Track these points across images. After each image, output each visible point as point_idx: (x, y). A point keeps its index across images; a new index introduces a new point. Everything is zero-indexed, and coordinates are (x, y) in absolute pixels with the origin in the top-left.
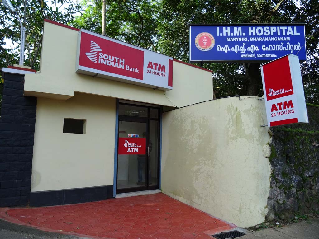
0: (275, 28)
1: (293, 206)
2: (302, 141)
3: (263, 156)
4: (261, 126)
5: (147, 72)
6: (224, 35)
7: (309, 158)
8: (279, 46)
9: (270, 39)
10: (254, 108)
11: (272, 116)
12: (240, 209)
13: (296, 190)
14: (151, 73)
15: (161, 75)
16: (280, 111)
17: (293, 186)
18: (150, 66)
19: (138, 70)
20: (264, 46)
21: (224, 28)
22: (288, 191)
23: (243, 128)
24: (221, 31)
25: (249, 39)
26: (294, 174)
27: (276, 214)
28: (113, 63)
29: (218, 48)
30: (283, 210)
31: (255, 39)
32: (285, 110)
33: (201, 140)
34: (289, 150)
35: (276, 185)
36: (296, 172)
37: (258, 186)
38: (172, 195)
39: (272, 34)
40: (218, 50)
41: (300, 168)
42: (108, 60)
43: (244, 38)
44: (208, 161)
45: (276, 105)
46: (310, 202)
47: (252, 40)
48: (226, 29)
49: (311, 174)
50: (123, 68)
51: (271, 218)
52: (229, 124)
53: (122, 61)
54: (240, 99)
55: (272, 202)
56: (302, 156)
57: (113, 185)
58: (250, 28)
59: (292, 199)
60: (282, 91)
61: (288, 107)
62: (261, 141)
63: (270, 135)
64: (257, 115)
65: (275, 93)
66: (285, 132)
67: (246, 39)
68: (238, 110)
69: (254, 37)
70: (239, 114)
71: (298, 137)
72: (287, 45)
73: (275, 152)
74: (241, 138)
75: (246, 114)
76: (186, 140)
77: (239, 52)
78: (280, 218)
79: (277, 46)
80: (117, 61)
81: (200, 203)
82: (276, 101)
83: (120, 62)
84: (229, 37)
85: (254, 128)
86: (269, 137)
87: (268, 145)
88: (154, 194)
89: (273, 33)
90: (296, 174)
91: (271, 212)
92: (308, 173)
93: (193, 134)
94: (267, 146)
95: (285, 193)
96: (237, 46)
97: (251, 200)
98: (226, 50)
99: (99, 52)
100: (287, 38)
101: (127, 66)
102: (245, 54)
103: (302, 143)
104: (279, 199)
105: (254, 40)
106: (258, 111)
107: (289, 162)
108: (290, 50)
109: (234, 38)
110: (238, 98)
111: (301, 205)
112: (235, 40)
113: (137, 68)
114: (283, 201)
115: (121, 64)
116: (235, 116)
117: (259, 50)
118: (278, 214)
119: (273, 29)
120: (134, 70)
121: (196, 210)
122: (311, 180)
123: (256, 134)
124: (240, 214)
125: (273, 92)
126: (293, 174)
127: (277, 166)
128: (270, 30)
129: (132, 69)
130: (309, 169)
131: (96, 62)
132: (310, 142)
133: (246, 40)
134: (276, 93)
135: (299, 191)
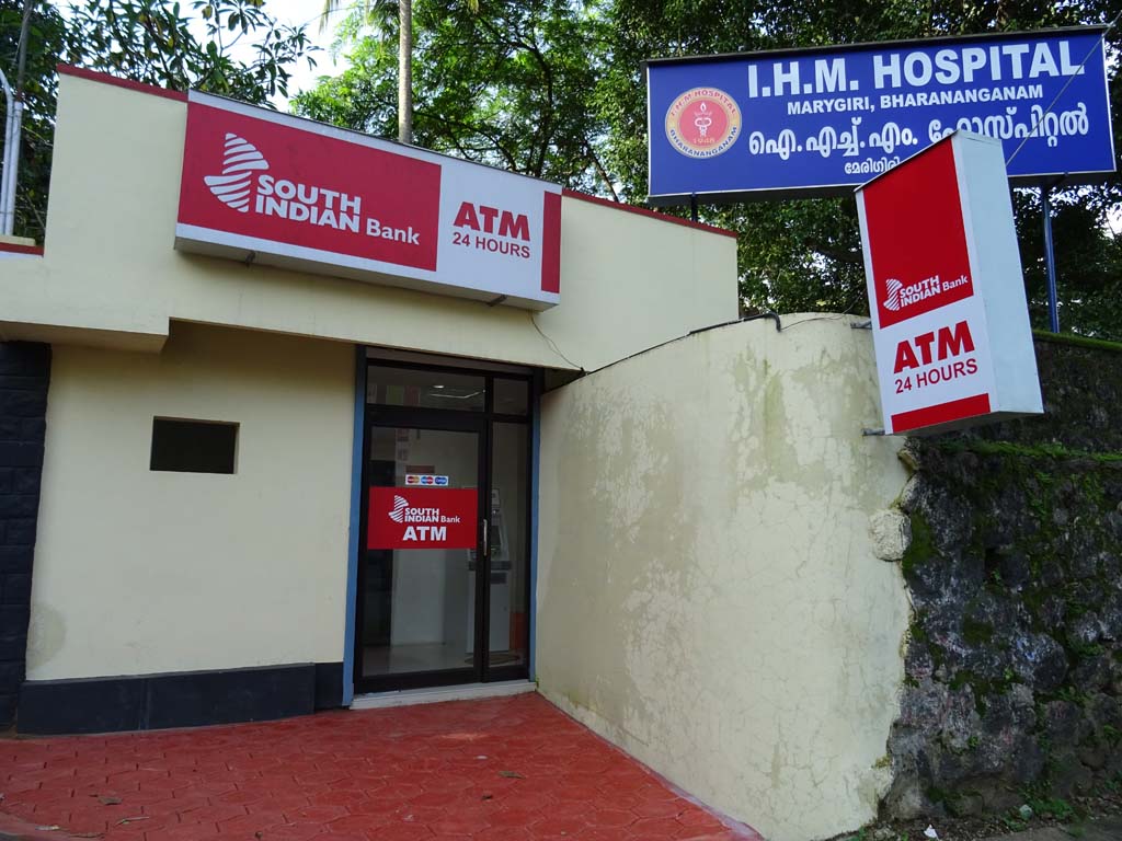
0: (979, 52)
1: (1016, 763)
2: (1064, 492)
3: (870, 554)
4: (865, 434)
5: (455, 242)
6: (777, 94)
7: (1100, 563)
8: (999, 123)
9: (959, 97)
10: (833, 362)
11: (898, 391)
12: (776, 768)
13: (1036, 696)
14: (468, 243)
15: (513, 249)
16: (928, 368)
17: (1017, 679)
18: (467, 217)
19: (417, 235)
20: (935, 124)
21: (778, 67)
22: (995, 697)
23: (788, 440)
24: (766, 79)
25: (875, 101)
26: (1023, 630)
27: (930, 794)
28: (315, 210)
29: (752, 142)
30: (968, 778)
31: (898, 101)
32: (945, 363)
33: (651, 493)
34: (1001, 529)
35: (934, 671)
36: (1035, 618)
37: (848, 675)
38: (563, 704)
39: (969, 78)
40: (754, 152)
41: (1052, 605)
42: (296, 199)
43: (855, 100)
44: (671, 572)
45: (912, 344)
46: (1105, 745)
47: (889, 105)
48: (786, 70)
49: (1111, 630)
50: (355, 227)
51: (907, 810)
52: (738, 425)
53: (350, 204)
54: (779, 328)
55: (914, 742)
56: (1065, 555)
57: (341, 660)
58: (878, 59)
59: (1015, 731)
60: (933, 286)
61: (956, 353)
62: (861, 494)
63: (908, 468)
64: (849, 390)
65: (907, 296)
66: (983, 455)
67: (864, 104)
68: (772, 372)
69: (897, 92)
70: (776, 386)
71: (1045, 477)
72: (1033, 116)
73: (932, 539)
74: (781, 480)
75: (800, 386)
76: (607, 496)
77: (838, 155)
78: (951, 812)
79: (991, 123)
80: (329, 203)
81: (644, 738)
82: (910, 329)
83: (343, 207)
84: (794, 99)
85: (832, 442)
86: (905, 476)
87: (898, 512)
88: (506, 698)
89: (975, 71)
90: (1035, 628)
91: (907, 785)
92: (1096, 627)
93: (627, 470)
94: (888, 512)
95: (981, 708)
96: (828, 130)
97: (817, 732)
98: (787, 150)
99: (257, 173)
100: (1031, 88)
101: (370, 221)
102: (860, 159)
103: (1068, 502)
104: (946, 730)
105: (895, 106)
106: (853, 370)
107: (998, 577)
108: (1042, 134)
109: (815, 102)
110: (772, 323)
111: (1059, 756)
112: (822, 111)
113: (410, 229)
114: (970, 741)
115: (346, 212)
116: (761, 394)
117: (915, 141)
118: (946, 791)
119: (974, 58)
120: (400, 235)
121: (633, 763)
122: (1109, 653)
123: (842, 463)
124: (775, 786)
125: (899, 290)
126: (1018, 630)
127: (940, 596)
128: (959, 62)
129: (390, 230)
130: (1098, 611)
131: (245, 209)
132: (1108, 495)
133: (862, 108)
134: (913, 295)
135: (1046, 699)
